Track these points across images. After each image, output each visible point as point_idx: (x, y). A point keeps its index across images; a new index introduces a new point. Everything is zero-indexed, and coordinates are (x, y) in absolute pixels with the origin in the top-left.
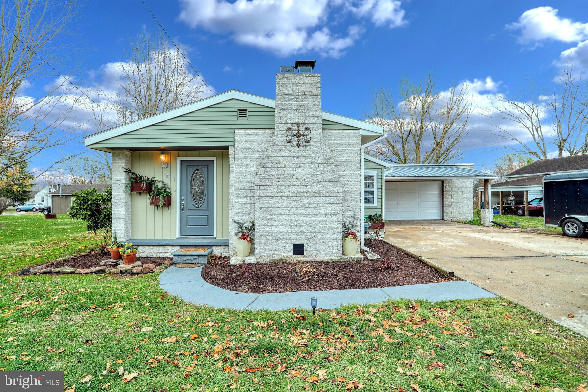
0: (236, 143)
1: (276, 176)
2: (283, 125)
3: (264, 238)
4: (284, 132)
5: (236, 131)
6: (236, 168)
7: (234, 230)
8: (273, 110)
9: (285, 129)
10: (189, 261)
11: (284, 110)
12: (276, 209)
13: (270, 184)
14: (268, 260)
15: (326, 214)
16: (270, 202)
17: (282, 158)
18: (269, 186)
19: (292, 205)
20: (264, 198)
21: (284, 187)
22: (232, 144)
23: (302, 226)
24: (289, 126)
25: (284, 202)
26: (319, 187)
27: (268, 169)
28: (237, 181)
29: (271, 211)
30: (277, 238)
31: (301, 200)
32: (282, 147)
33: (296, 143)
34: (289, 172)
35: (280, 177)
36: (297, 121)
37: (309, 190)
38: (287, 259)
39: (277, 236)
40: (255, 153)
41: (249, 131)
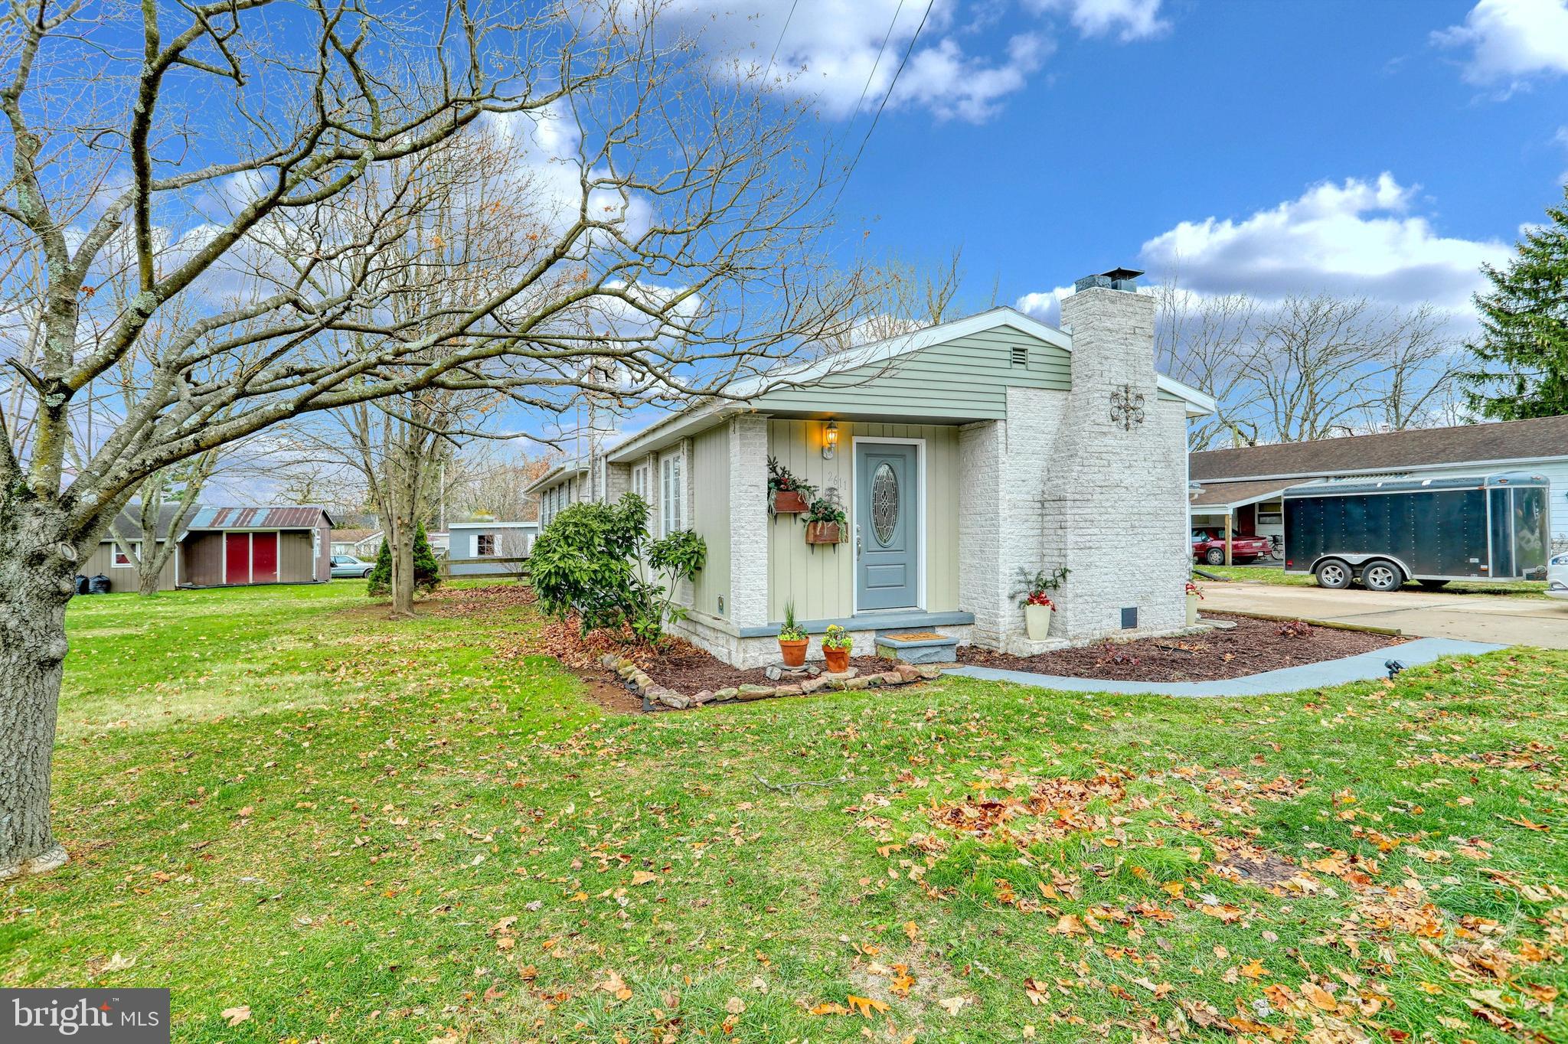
0: (1009, 414)
1: (1098, 484)
2: (1105, 387)
3: (1080, 600)
4: (1107, 401)
5: (1010, 391)
6: (1011, 465)
7: (1008, 588)
8: (1067, 355)
9: (1108, 395)
10: (925, 659)
11: (1106, 358)
12: (1098, 545)
13: (1090, 497)
14: (1088, 641)
15: (1165, 552)
16: (1089, 531)
17: (1105, 449)
18: (1088, 500)
19: (1120, 537)
20: (1081, 525)
21: (1109, 504)
22: (1001, 416)
23: (1133, 575)
24: (1114, 389)
25: (1109, 531)
26: (1156, 503)
27: (1086, 470)
28: (1012, 490)
29: (1090, 548)
30: (1099, 600)
31: (1133, 527)
32: (1105, 429)
33: (1124, 422)
34: (1116, 477)
35: (1103, 484)
36: (1125, 381)
37: (1143, 510)
38: (1114, 636)
39: (1099, 595)
40: (1038, 435)
41: (1031, 393)
